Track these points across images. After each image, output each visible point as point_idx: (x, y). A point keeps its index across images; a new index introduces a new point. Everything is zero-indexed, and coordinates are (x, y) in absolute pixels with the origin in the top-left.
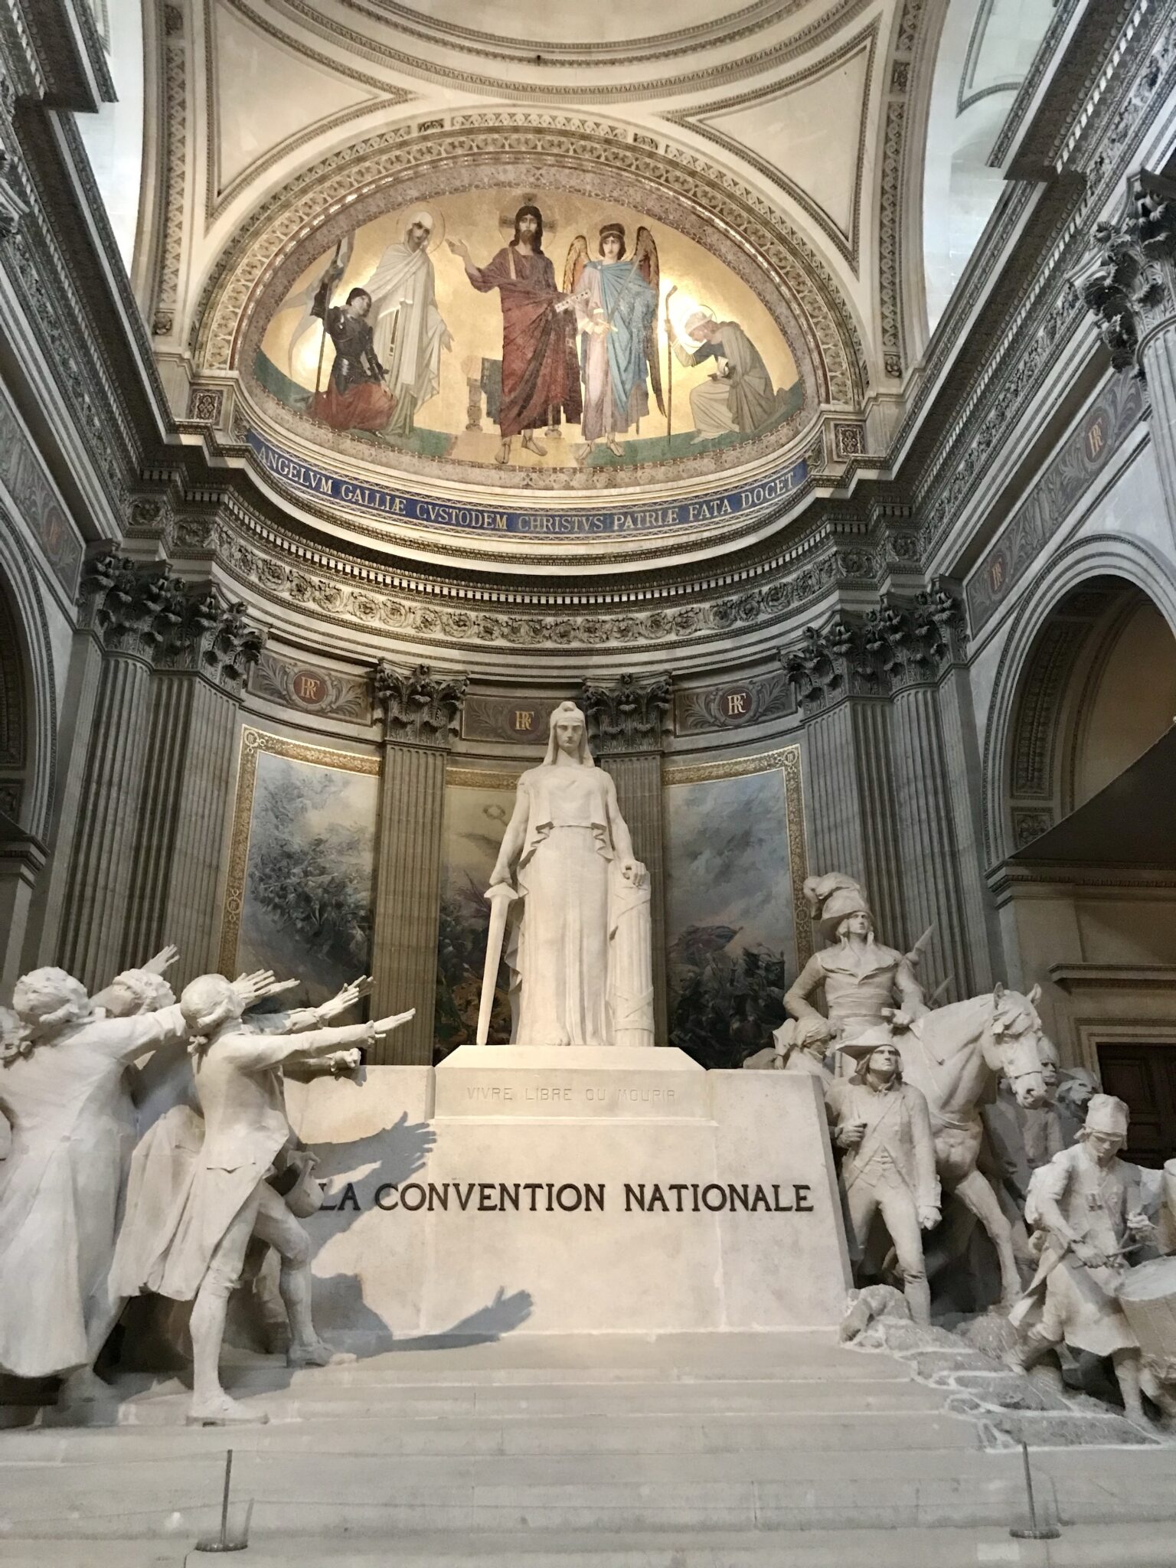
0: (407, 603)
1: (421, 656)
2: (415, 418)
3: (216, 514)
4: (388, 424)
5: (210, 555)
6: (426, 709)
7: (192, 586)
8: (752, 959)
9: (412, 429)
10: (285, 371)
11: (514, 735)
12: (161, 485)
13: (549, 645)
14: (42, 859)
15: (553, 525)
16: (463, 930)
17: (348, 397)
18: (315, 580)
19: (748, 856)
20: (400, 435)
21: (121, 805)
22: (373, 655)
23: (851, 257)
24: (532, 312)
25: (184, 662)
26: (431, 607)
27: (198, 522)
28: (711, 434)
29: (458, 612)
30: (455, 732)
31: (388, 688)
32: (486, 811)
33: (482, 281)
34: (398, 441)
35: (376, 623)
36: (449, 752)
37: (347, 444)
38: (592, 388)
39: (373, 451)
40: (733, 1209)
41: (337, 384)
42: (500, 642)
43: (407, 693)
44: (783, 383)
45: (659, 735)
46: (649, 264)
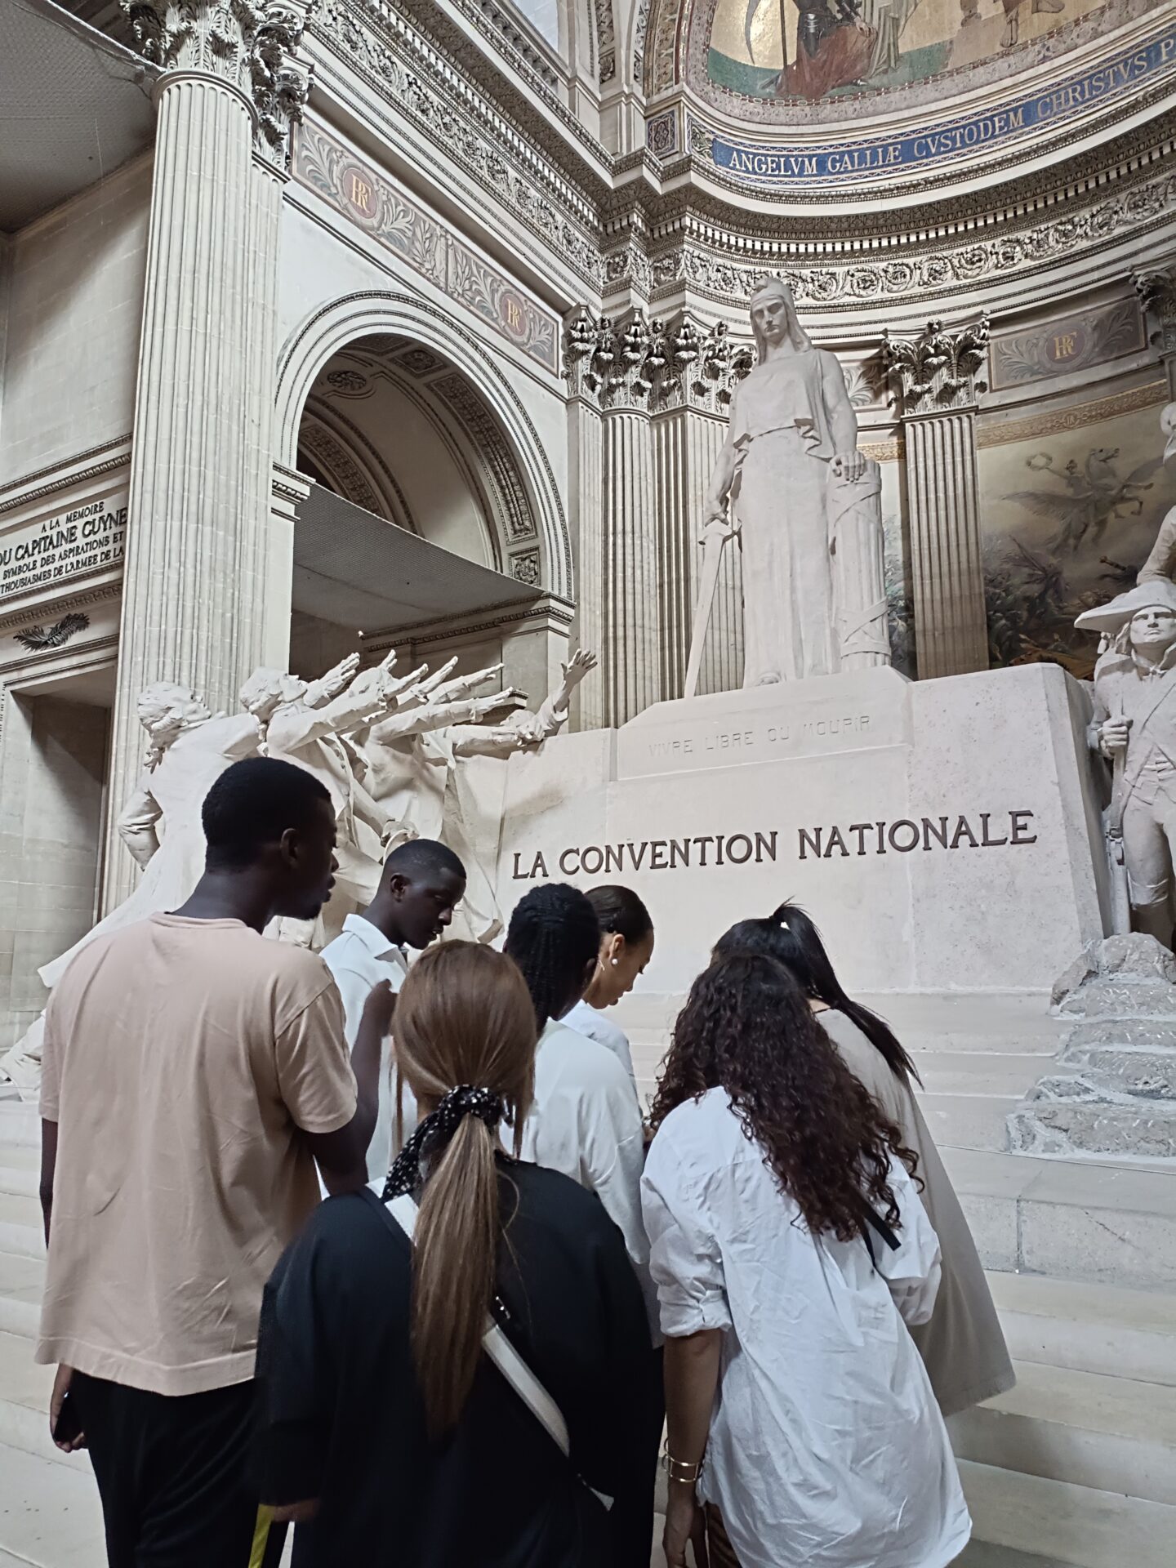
0: (910, 261)
1: (929, 314)
2: (900, 43)
3: (682, 242)
4: (869, 65)
5: (681, 287)
6: (944, 370)
7: (669, 324)
9: (898, 58)
10: (744, 59)
11: (1057, 367)
12: (624, 233)
13: (1084, 244)
14: (571, 612)
15: (1082, 93)
16: (1016, 600)
17: (821, 56)
18: (806, 273)
20: (885, 72)
21: (637, 549)
25: (674, 401)
26: (939, 255)
27: (669, 257)
29: (969, 248)
30: (982, 387)
31: (899, 360)
32: (1029, 464)
34: (885, 80)
35: (878, 295)
36: (976, 410)
37: (827, 110)
39: (857, 105)
40: (927, 848)
41: (807, 45)
42: (1024, 264)
43: (919, 360)
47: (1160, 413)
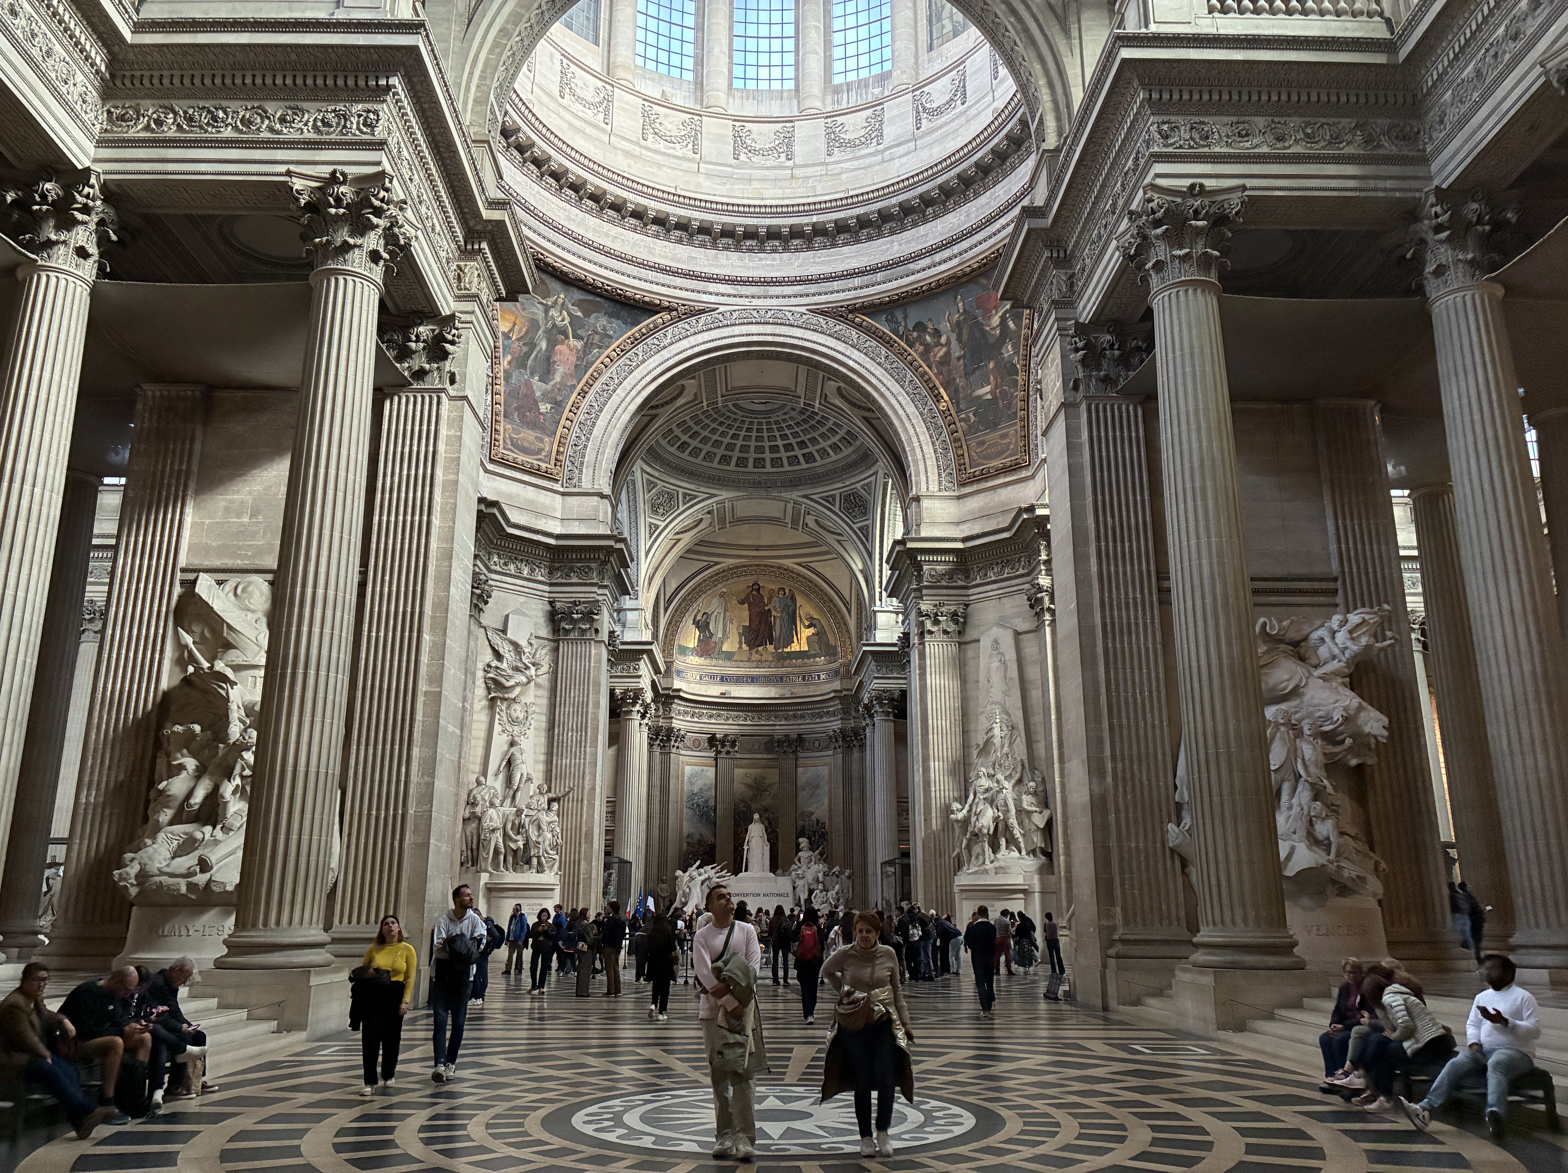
1: (727, 730)
2: (723, 648)
3: (673, 705)
4: (714, 652)
5: (672, 718)
6: (728, 746)
7: (670, 727)
8: (818, 821)
9: (722, 652)
10: (685, 644)
11: (754, 751)
12: (659, 702)
13: (763, 722)
15: (765, 679)
17: (703, 645)
19: (818, 791)
20: (718, 655)
22: (712, 731)
23: (849, 611)
24: (758, 610)
25: (667, 749)
28: (812, 652)
30: (736, 752)
31: (717, 741)
32: (746, 775)
33: (742, 602)
35: (713, 721)
36: (734, 758)
38: (776, 633)
39: (711, 661)
41: (699, 643)
42: (749, 722)
43: (723, 742)
44: (832, 642)
45: (795, 752)
46: (793, 599)
47: (776, 771)
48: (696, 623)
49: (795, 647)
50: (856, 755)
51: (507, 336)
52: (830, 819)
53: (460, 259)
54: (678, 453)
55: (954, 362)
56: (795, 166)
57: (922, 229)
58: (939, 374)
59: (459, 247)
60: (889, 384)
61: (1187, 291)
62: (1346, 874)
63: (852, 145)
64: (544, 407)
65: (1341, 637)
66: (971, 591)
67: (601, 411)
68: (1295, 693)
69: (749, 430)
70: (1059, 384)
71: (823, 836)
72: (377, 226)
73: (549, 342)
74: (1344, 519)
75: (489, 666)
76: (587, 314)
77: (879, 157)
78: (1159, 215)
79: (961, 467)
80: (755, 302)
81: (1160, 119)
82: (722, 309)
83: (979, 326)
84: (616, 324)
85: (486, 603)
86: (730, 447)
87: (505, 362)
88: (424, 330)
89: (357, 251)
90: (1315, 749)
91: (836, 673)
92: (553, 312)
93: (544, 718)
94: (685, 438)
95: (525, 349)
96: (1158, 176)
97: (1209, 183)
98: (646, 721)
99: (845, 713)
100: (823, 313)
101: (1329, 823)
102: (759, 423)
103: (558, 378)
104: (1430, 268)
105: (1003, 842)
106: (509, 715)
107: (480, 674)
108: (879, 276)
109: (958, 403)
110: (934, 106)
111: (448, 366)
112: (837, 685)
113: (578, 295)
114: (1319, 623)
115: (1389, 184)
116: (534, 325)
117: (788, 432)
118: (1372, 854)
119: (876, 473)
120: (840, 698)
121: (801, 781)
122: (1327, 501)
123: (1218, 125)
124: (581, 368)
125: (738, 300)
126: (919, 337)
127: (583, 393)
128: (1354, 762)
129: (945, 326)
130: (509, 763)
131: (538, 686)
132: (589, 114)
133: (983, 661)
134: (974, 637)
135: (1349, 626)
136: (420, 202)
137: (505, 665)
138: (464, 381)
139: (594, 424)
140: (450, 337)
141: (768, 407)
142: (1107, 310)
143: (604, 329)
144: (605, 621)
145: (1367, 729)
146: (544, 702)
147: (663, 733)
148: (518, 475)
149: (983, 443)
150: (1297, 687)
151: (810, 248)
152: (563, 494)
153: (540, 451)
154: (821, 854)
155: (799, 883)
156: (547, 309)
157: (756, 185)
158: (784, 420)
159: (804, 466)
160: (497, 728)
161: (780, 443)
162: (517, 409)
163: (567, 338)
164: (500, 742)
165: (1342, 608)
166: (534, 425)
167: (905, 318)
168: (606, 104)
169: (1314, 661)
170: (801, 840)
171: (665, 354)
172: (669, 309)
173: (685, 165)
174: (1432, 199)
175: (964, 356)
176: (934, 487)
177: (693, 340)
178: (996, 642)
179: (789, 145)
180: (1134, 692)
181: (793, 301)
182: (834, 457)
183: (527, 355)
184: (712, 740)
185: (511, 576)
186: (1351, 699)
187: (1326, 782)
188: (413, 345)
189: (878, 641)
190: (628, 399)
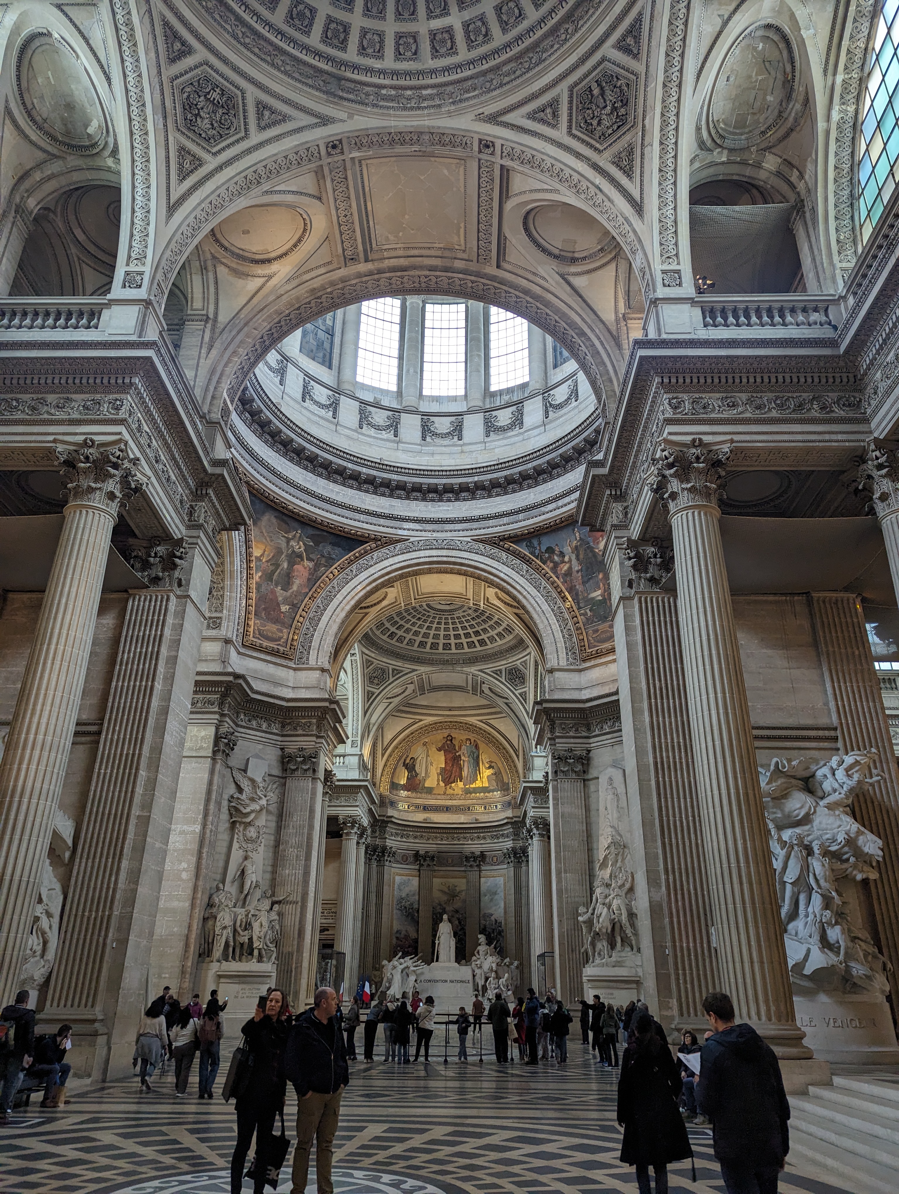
1: (427, 847)
2: (425, 784)
3: (387, 828)
4: (419, 787)
6: (428, 860)
7: (383, 845)
8: (496, 921)
9: (425, 788)
11: (448, 864)
13: (455, 842)
15: (457, 808)
17: (411, 782)
19: (496, 897)
20: (422, 790)
22: (417, 849)
23: (518, 756)
24: (451, 755)
25: (382, 863)
28: (491, 788)
30: (435, 865)
31: (420, 856)
32: (442, 883)
33: (439, 750)
35: (417, 841)
36: (434, 870)
38: (465, 773)
41: (408, 780)
42: (444, 842)
43: (425, 857)
44: (506, 780)
45: (479, 866)
46: (477, 747)
47: (464, 880)
48: (406, 765)
49: (478, 784)
50: (524, 868)
51: (258, 559)
52: (505, 920)
53: (192, 501)
54: (388, 640)
55: (574, 574)
56: (464, 444)
57: (550, 485)
58: (565, 582)
59: (192, 492)
60: (529, 590)
61: (693, 513)
62: (854, 972)
63: (503, 429)
64: (284, 608)
65: (840, 774)
66: (592, 740)
67: (325, 610)
68: (806, 820)
69: (439, 623)
70: (619, 583)
71: (500, 933)
72: (114, 475)
73: (289, 563)
74: (839, 682)
75: (232, 797)
76: (317, 544)
77: (520, 438)
78: (671, 460)
79: (582, 648)
80: (435, 535)
81: (670, 396)
82: (412, 539)
83: (591, 549)
84: (338, 550)
85: (233, 749)
86: (426, 635)
87: (257, 577)
88: (161, 550)
89: (98, 492)
90: (823, 865)
91: (509, 804)
92: (292, 543)
93: (272, 838)
94: (393, 629)
95: (272, 568)
96: (670, 434)
97: (706, 439)
98: (363, 840)
99: (516, 835)
100: (482, 541)
101: (838, 928)
102: (446, 619)
103: (295, 588)
104: (876, 495)
105: (619, 940)
106: (244, 835)
107: (225, 803)
108: (521, 516)
109: (578, 603)
110: (557, 403)
111: (177, 574)
112: (509, 813)
113: (311, 531)
114: (822, 763)
115: (840, 437)
116: (279, 552)
117: (466, 624)
118: (880, 956)
119: (529, 654)
120: (511, 823)
121: (483, 888)
122: (825, 669)
123: (713, 399)
124: (313, 580)
125: (423, 533)
126: (549, 557)
127: (312, 598)
128: (859, 877)
129: (567, 550)
130: (243, 872)
131: (268, 812)
132: (322, 412)
133: (602, 794)
134: (595, 775)
135: (845, 765)
136: (157, 462)
137: (244, 797)
138: (188, 584)
139: (320, 619)
140: (178, 554)
141: (452, 607)
142: (650, 529)
143: (329, 554)
144: (324, 762)
145: (866, 850)
146: (273, 825)
147: (379, 850)
148: (262, 656)
149: (597, 631)
150: (807, 815)
151: (473, 498)
152: (295, 669)
153: (279, 639)
154: (495, 948)
155: (478, 971)
156: (288, 540)
157: (437, 457)
158: (464, 616)
159: (479, 648)
160: (235, 845)
161: (461, 632)
162: (264, 609)
163: (302, 560)
164: (236, 855)
165: (842, 751)
166: (276, 621)
167: (539, 544)
168: (334, 406)
169: (820, 794)
170: (480, 936)
171: (371, 570)
172: (375, 540)
173: (389, 445)
174: (872, 447)
175: (581, 570)
176: (563, 663)
177: (391, 561)
178: (611, 779)
179: (461, 431)
180: (681, 817)
181: (461, 533)
182: (500, 642)
183: (273, 572)
184: (417, 855)
185: (253, 729)
186: (850, 825)
187: (834, 894)
188: (152, 559)
189: (535, 779)
190: (345, 602)
